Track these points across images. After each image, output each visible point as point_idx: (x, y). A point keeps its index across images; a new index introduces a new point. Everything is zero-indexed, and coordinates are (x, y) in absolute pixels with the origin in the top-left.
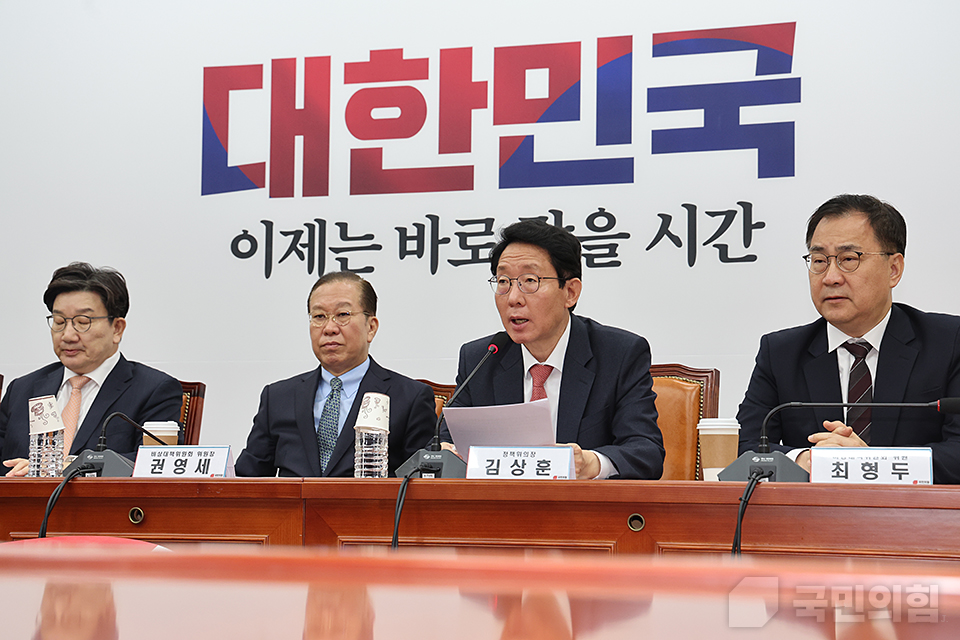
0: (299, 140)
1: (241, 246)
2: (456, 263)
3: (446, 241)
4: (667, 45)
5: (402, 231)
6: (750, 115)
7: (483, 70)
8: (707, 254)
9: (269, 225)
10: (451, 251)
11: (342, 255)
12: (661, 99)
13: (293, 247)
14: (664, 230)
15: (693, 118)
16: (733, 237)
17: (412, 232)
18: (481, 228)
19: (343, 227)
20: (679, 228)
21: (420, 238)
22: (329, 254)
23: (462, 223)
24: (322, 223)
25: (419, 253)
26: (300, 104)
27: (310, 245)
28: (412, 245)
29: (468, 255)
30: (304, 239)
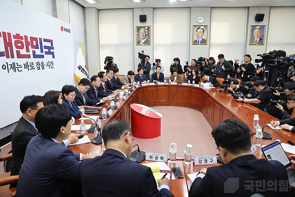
0: (9, 48)
1: (4, 67)
2: (31, 69)
3: (29, 66)
4: (46, 40)
5: (24, 64)
6: (52, 51)
7: (29, 40)
8: (50, 67)
9: (7, 63)
10: (30, 67)
11: (18, 68)
12: (46, 47)
13: (11, 67)
14: (47, 65)
15: (47, 50)
16: (52, 65)
17: (25, 65)
18: (32, 64)
19: (17, 63)
20: (48, 64)
21: (26, 65)
22: (16, 68)
23: (30, 63)
24: (14, 63)
25: (26, 68)
26: (8, 41)
27: (13, 67)
28: (26, 67)
29: (31, 68)
30: (12, 66)
